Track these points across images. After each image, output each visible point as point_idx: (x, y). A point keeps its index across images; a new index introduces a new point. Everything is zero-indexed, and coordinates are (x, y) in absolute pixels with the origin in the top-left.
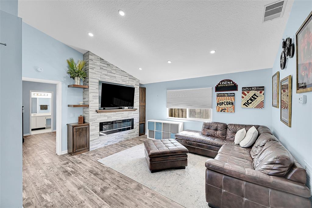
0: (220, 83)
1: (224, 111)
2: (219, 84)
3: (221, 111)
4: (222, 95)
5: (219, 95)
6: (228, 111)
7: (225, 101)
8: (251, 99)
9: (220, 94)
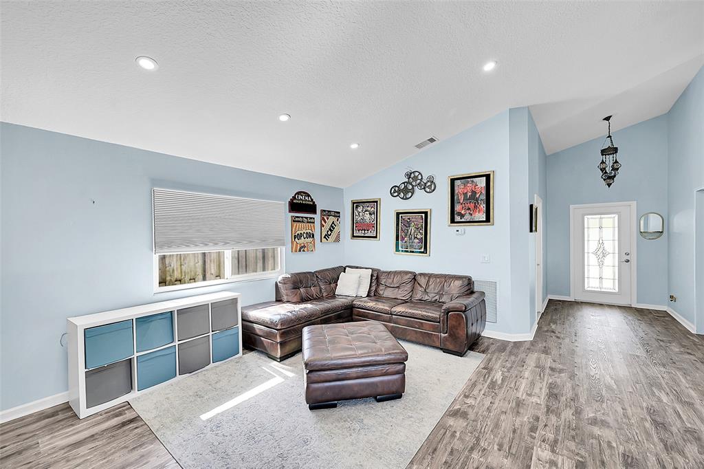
0: (295, 195)
1: (303, 251)
2: (294, 198)
3: (300, 251)
4: (300, 220)
5: (296, 219)
6: (308, 250)
7: (304, 231)
8: (330, 229)
9: (297, 217)
